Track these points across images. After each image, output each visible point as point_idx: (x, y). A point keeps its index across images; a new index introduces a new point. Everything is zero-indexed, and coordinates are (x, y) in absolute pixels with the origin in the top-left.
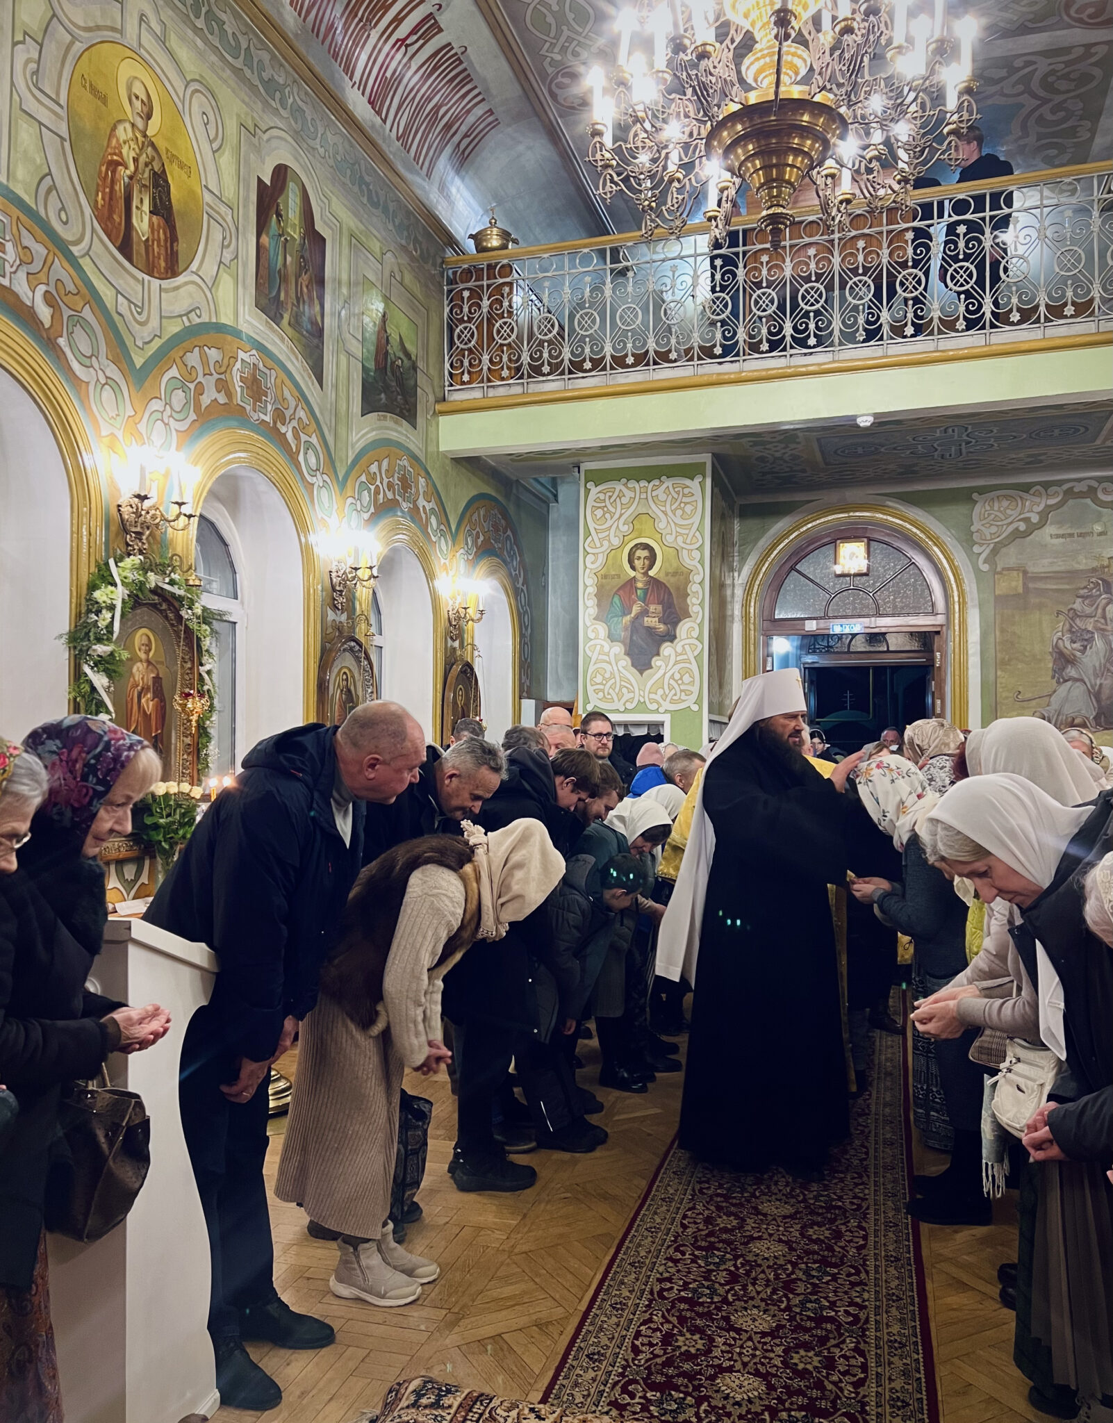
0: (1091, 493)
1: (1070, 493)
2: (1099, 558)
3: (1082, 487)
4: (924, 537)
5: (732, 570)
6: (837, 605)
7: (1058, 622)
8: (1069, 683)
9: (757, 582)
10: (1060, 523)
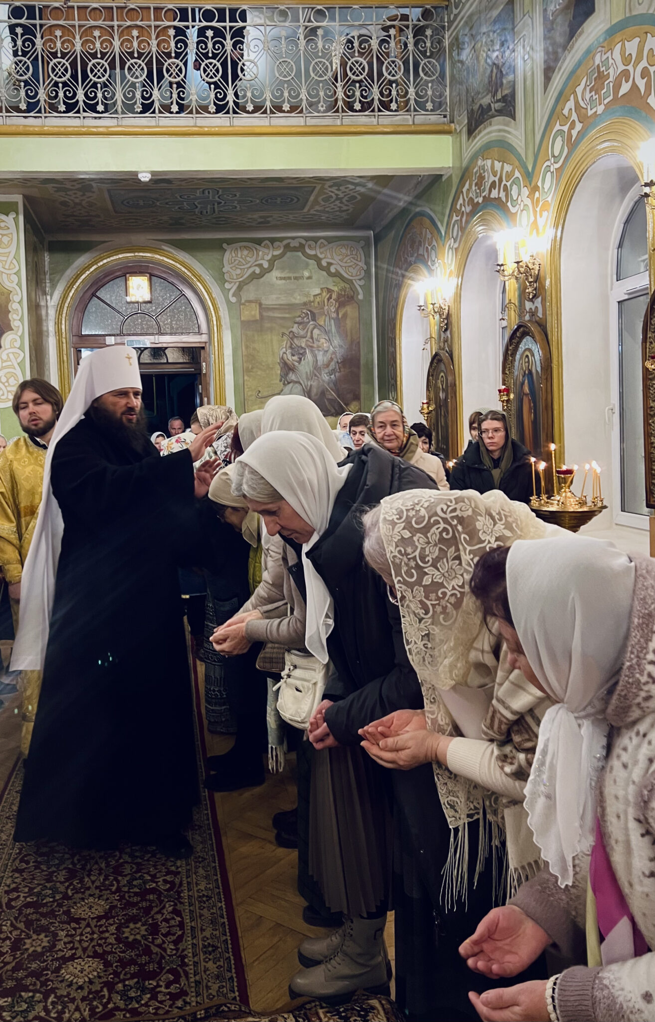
0: (301, 248)
1: (287, 247)
2: (307, 295)
3: (294, 244)
4: (190, 275)
5: (45, 293)
6: (129, 325)
7: (283, 341)
8: (291, 385)
9: (66, 305)
10: (282, 269)
